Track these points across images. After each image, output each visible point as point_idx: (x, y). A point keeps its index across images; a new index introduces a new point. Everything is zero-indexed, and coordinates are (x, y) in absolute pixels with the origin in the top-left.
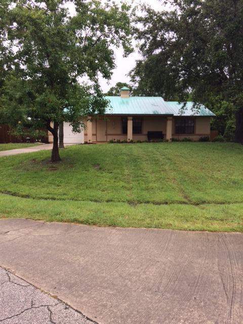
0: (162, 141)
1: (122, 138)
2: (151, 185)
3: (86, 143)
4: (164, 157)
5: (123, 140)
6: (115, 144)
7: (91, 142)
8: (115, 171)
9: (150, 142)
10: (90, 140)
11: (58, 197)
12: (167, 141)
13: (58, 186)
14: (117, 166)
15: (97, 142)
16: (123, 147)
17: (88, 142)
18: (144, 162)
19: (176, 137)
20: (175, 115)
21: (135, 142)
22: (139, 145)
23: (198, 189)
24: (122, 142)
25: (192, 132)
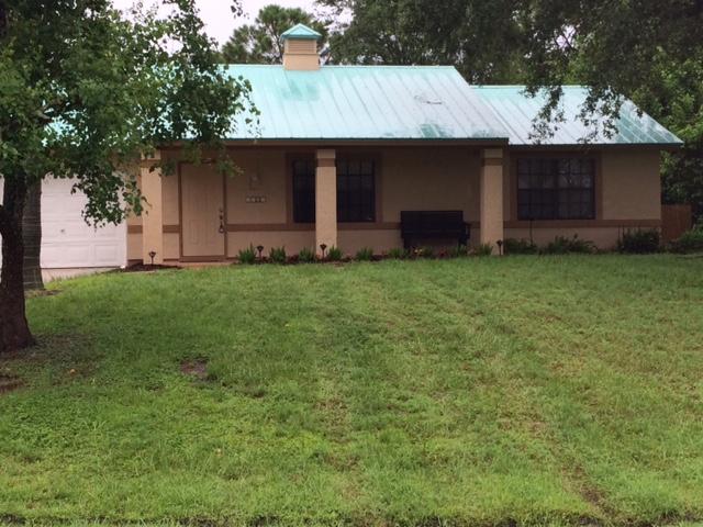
0: (463, 254)
1: (290, 242)
2: (436, 444)
3: (136, 265)
4: (480, 321)
5: (298, 252)
6: (264, 267)
7: (158, 260)
8: (276, 387)
9: (413, 257)
10: (153, 254)
11: (35, 511)
12: (486, 251)
13: (29, 459)
14: (284, 365)
15: (183, 259)
16: (304, 281)
17: (147, 261)
18: (400, 347)
19: (520, 235)
20: (514, 141)
21: (348, 260)
22: (368, 268)
23: (636, 457)
24: (294, 260)
25: (589, 212)
